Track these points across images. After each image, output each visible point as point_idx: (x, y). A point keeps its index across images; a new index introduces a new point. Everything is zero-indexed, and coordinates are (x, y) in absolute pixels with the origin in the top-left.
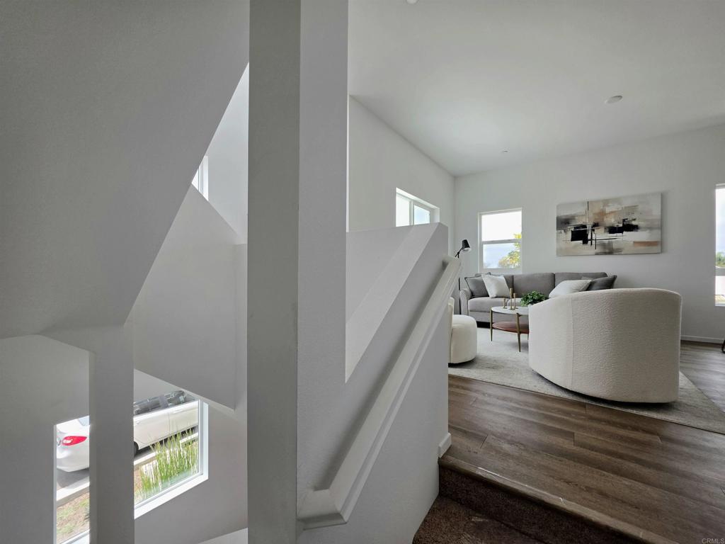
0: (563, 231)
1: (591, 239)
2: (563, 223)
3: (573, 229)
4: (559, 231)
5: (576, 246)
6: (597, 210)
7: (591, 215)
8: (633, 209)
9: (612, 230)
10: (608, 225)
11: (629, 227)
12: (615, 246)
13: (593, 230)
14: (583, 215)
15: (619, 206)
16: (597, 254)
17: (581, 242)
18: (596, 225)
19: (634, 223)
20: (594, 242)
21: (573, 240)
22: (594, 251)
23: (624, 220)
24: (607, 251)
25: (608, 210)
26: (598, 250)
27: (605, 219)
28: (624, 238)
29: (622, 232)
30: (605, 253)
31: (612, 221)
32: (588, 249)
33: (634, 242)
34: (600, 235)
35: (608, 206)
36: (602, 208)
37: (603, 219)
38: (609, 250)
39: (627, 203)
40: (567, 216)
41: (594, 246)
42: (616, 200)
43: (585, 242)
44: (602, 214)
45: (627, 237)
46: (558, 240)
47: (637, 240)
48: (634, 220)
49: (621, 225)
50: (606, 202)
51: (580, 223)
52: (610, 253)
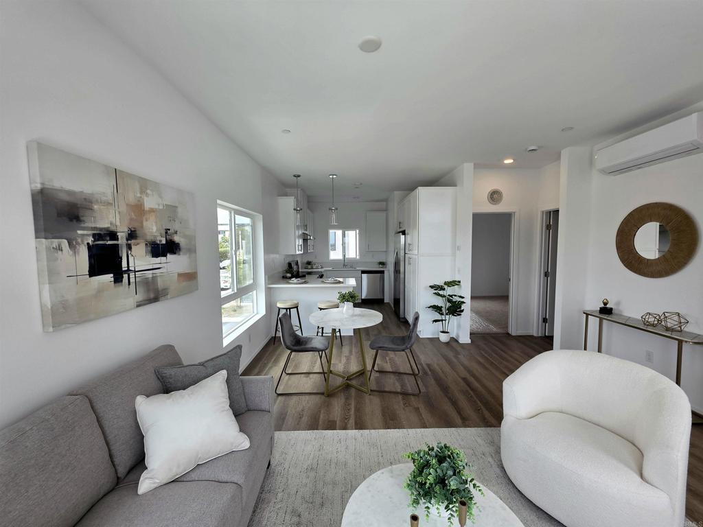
0: (65, 243)
1: (128, 271)
2: (56, 215)
3: (90, 240)
4: (55, 242)
5: (100, 291)
6: (131, 198)
7: (123, 208)
8: (173, 211)
9: (155, 249)
10: (149, 238)
11: (172, 247)
12: (160, 284)
13: (129, 247)
14: (109, 204)
15: (160, 201)
16: (138, 305)
17: (109, 278)
18: (132, 235)
19: (176, 238)
20: (132, 275)
21: (93, 272)
22: (133, 299)
23: (166, 232)
24: (152, 296)
25: (150, 203)
26: (140, 297)
27: (145, 224)
28: (168, 267)
29: (165, 255)
30: (149, 301)
31: (153, 230)
32: (127, 295)
33: (180, 275)
35: (147, 195)
36: (139, 195)
37: (142, 223)
38: (153, 293)
39: (169, 199)
41: (133, 285)
42: (156, 186)
43: (118, 279)
44: (138, 209)
45: (172, 264)
46: (52, 274)
47: (181, 271)
48: (176, 233)
49: (164, 242)
50: (145, 185)
51: (104, 224)
52: (155, 299)
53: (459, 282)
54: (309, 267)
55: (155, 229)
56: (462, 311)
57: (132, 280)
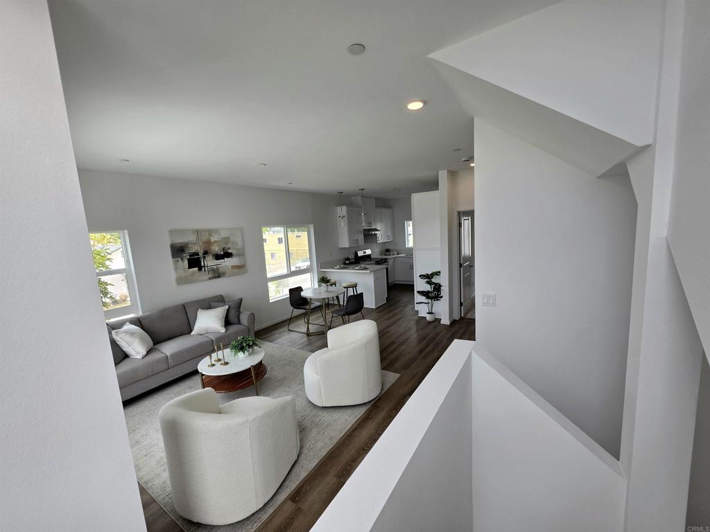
0: (179, 259)
1: (204, 266)
2: (178, 251)
3: (188, 257)
4: (176, 259)
5: (193, 274)
6: (204, 239)
7: (201, 244)
8: (227, 239)
9: (218, 257)
10: (214, 253)
11: (227, 255)
12: (221, 271)
13: (204, 257)
14: (194, 244)
15: (220, 237)
16: (210, 279)
17: (196, 269)
18: (206, 253)
19: (230, 251)
21: (190, 267)
22: (207, 277)
23: (224, 249)
25: (213, 239)
26: (210, 276)
27: (212, 248)
28: (226, 264)
29: (224, 259)
30: (215, 277)
31: (216, 249)
32: (204, 275)
33: (232, 267)
34: (210, 262)
35: (212, 236)
36: (208, 237)
37: (210, 248)
38: (217, 274)
39: (224, 234)
40: (181, 243)
41: (207, 272)
42: (217, 231)
43: (200, 269)
44: (209, 243)
45: (227, 262)
46: (176, 268)
47: (233, 264)
48: (229, 248)
49: (222, 253)
50: (210, 232)
51: (193, 251)
52: (219, 277)
53: (439, 272)
54: (388, 253)
55: (217, 249)
56: (441, 297)
57: (206, 269)
